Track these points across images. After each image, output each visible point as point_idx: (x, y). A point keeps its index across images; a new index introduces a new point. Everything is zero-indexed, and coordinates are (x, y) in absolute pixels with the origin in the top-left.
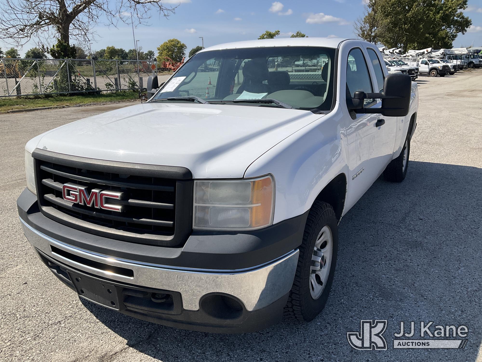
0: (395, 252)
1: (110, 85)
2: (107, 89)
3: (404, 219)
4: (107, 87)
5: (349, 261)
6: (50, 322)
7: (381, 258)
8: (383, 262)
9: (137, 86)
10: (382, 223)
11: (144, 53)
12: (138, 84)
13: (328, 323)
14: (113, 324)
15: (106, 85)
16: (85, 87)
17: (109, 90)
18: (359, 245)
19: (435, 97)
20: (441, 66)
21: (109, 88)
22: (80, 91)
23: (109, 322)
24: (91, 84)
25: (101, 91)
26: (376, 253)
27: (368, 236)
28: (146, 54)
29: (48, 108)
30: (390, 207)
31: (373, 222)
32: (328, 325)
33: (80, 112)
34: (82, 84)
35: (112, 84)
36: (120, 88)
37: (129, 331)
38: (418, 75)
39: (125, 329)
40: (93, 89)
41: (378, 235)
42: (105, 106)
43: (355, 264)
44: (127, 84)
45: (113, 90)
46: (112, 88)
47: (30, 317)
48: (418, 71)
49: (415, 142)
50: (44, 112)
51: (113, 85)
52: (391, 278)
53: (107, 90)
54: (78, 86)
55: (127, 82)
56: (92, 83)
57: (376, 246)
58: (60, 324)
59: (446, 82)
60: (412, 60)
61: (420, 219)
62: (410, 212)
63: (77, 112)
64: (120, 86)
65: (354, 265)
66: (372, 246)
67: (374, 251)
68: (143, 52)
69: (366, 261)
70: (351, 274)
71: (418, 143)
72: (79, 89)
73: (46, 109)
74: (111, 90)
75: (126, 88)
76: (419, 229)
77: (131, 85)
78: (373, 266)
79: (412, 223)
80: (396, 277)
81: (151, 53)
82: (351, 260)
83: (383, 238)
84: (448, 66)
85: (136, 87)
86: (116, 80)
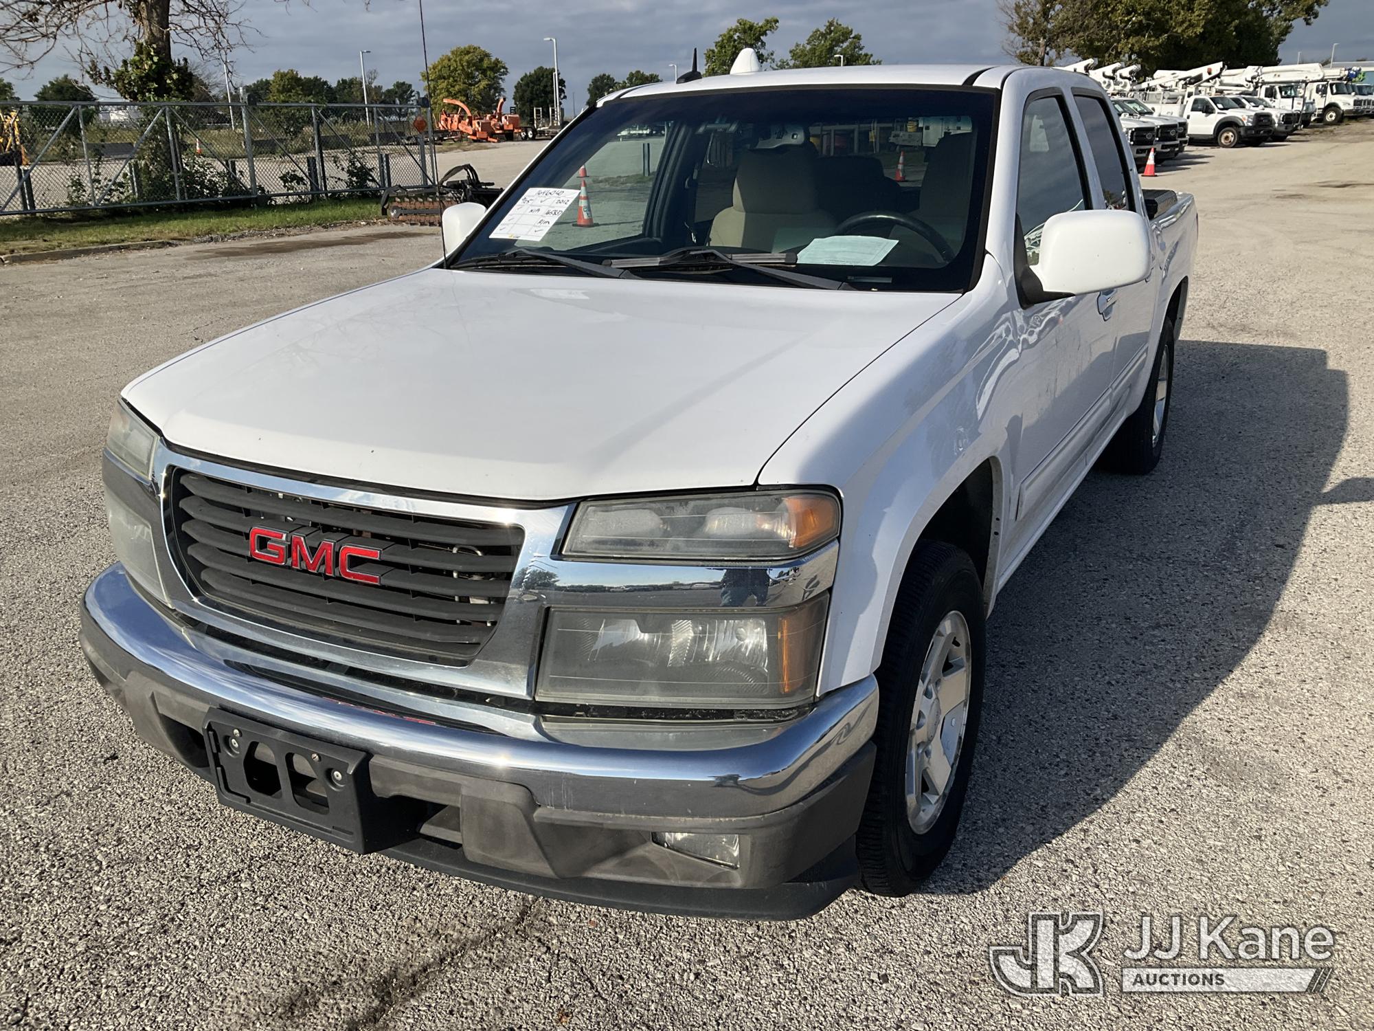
0: (1226, 644)
1: (295, 178)
2: (285, 191)
3: (1230, 548)
4: (285, 186)
5: (1094, 672)
6: (205, 875)
7: (1189, 663)
8: (1196, 675)
9: (373, 180)
10: (1169, 558)
11: (384, 90)
12: (376, 175)
13: (1068, 861)
14: (404, 877)
15: (284, 178)
16: (222, 184)
17: (291, 194)
18: (1114, 626)
19: (1242, 202)
20: (1249, 117)
21: (292, 188)
22: (207, 197)
23: (391, 872)
24: (238, 175)
25: (270, 198)
26: (1168, 647)
27: (1136, 599)
28: (389, 91)
29: (119, 248)
30: (1181, 512)
31: (1141, 555)
32: (1068, 866)
33: (211, 257)
34: (213, 176)
35: (299, 174)
36: (326, 187)
37: (458, 896)
38: (1185, 142)
39: (442, 893)
40: (247, 192)
41: (1164, 596)
42: (286, 239)
43: (1113, 682)
44: (345, 176)
45: (305, 194)
46: (301, 188)
47: (141, 862)
48: (1186, 130)
49: (1213, 327)
50: (108, 259)
51: (302, 179)
52: (1230, 721)
53: (288, 195)
54: (202, 184)
55: (343, 169)
56: (241, 172)
57: (1167, 626)
58: (237, 881)
59: (1267, 163)
60: (1165, 101)
61: (1277, 546)
62: (1243, 525)
63: (205, 258)
64: (325, 182)
65: (1109, 683)
66: (1154, 628)
67: (1163, 641)
68: (380, 88)
69: (1143, 672)
70: (1109, 712)
71: (1221, 329)
72: (206, 191)
73: (111, 249)
74: (299, 195)
75: (342, 186)
76: (1280, 574)
77: (354, 179)
78: (1168, 688)
79: (1257, 557)
80: (1246, 717)
81: (403, 90)
82: (1098, 669)
83: (1182, 604)
84: (1268, 116)
85: (370, 184)
86: (311, 162)
